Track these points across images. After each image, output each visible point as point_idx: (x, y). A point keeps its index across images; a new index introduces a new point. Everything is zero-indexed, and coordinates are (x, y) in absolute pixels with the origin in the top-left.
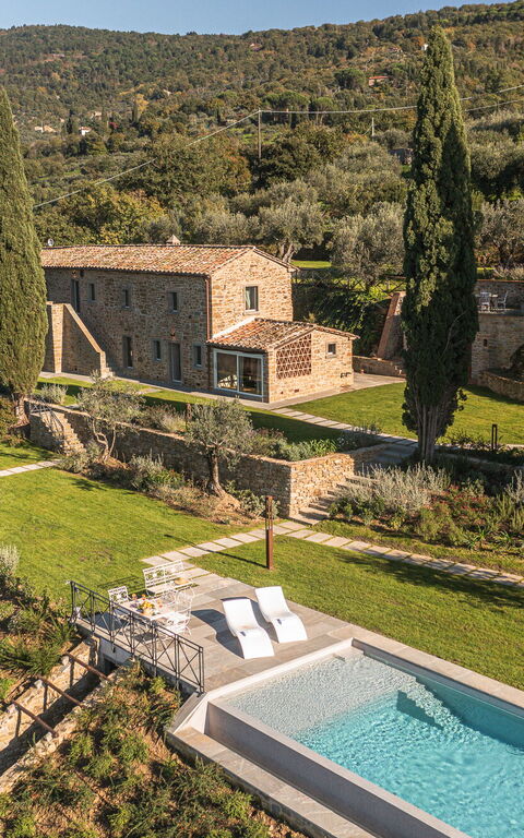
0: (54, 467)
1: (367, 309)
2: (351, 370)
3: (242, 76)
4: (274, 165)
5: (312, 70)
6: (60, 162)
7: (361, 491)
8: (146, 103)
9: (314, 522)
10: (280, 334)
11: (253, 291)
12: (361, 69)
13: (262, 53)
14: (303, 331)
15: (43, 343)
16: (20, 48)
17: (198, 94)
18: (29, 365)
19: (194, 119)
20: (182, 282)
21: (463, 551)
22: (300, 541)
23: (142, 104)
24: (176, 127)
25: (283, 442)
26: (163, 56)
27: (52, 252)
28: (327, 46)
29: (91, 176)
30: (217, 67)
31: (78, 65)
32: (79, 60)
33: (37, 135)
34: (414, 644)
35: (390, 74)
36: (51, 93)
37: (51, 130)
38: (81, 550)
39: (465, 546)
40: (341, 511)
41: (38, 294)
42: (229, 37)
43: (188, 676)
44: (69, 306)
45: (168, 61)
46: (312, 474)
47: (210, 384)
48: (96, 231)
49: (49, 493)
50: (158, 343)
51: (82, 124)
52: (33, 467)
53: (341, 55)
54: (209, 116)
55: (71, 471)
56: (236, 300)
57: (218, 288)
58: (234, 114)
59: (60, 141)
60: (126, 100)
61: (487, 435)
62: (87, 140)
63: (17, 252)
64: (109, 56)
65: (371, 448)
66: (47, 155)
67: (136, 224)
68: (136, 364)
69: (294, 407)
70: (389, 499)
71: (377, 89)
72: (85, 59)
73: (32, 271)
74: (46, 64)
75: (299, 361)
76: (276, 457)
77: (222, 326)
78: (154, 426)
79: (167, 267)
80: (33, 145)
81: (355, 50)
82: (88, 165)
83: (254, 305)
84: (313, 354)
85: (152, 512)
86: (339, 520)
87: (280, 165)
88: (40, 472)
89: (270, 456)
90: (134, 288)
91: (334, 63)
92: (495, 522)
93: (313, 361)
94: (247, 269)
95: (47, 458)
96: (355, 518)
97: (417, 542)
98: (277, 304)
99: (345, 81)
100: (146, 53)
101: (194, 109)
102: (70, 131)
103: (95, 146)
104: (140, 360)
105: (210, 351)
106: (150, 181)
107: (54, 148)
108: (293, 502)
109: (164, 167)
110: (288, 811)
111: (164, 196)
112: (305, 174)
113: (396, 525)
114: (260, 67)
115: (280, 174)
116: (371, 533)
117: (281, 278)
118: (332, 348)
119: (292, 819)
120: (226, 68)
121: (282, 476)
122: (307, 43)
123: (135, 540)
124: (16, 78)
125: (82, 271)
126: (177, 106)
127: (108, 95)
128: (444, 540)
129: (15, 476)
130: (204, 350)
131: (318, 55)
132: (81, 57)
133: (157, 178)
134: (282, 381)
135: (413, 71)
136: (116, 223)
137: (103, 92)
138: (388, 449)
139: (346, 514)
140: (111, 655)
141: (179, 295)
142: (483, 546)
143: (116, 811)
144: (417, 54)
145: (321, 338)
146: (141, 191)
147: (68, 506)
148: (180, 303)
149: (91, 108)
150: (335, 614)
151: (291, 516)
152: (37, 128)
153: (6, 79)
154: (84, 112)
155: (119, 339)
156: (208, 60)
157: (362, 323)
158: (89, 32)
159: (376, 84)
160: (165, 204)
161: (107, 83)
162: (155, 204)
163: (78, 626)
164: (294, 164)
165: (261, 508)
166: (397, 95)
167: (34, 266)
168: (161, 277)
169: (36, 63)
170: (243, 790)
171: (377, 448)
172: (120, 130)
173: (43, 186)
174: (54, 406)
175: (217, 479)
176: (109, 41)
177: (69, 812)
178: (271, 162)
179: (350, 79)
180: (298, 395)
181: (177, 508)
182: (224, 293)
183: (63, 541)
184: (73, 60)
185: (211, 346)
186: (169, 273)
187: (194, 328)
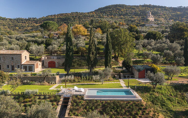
2: (41, 67)
9: (60, 83)
20: (15, 55)
50: (8, 65)
77: (23, 62)
93: (38, 66)
98: (28, 59)
105: (21, 66)
121: (55, 78)
140: (66, 96)
151: (56, 83)
175: (45, 80)
182: (23, 57)
186: (12, 54)
187: (17, 62)
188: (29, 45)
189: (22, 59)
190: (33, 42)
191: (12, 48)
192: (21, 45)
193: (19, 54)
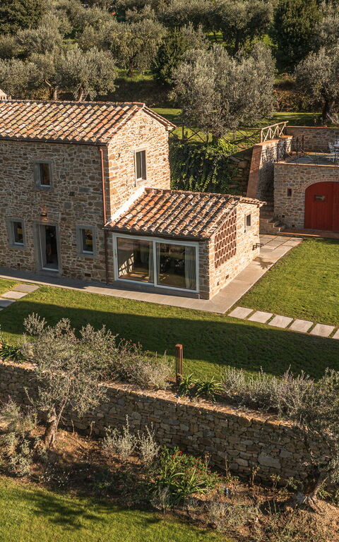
1: (220, 163)
20: (57, 151)
47: (108, 275)
56: (128, 170)
57: (113, 158)
75: (229, 242)
79: (28, 131)
84: (237, 231)
93: (237, 238)
94: (137, 132)
105: (106, 235)
118: (248, 220)
130: (97, 235)
134: (218, 271)
141: (52, 166)
145: (242, 210)
148: (54, 177)
157: (217, 178)
182: (119, 163)
186: (36, 140)
187: (78, 207)
188: (174, 46)
189: (114, 185)
190: (201, 27)
191: (72, 72)
192: (126, 50)
193: (90, 144)
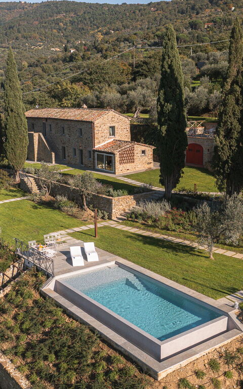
0: (26, 199)
2: (152, 161)
3: (147, 23)
4: (139, 71)
5: (179, 21)
6: (61, 65)
7: (139, 209)
8: (102, 36)
9: (120, 221)
10: (121, 146)
11: (113, 128)
12: (202, 20)
13: (156, 13)
14: (130, 145)
15: (27, 149)
16: (45, 11)
17: (125, 33)
18: (20, 158)
19: (122, 45)
20: (83, 124)
21: (173, 233)
22: (113, 228)
23: (100, 37)
24: (114, 49)
25: (111, 190)
26: (111, 15)
27: (37, 111)
28: (187, 9)
29: (74, 71)
30: (135, 19)
31: (71, 19)
32: (72, 17)
33: (52, 52)
34: (137, 263)
35: (215, 22)
36: (59, 33)
37: (58, 50)
38: (28, 229)
39: (174, 230)
40: (131, 217)
41: (24, 129)
42: (141, 5)
43: (50, 271)
44: (41, 134)
45: (113, 17)
46: (122, 202)
47: (94, 167)
48: (60, 100)
49: (22, 209)
50: (75, 149)
51: (71, 47)
52: (19, 199)
53: (193, 13)
54: (130, 43)
55: (33, 201)
56: (105, 132)
57: (98, 127)
58: (141, 42)
59: (61, 55)
60: (93, 35)
61: (192, 189)
62: (73, 55)
63: (15, 112)
64: (86, 15)
65: (148, 193)
66: (55, 62)
67: (78, 97)
68: (67, 158)
69: (125, 176)
70: (150, 213)
71: (208, 29)
72: (75, 17)
73: (21, 120)
74: (57, 19)
75: (129, 157)
76: (108, 196)
77: (99, 143)
78: (66, 183)
79: (78, 118)
80: (49, 57)
81: (200, 11)
82: (73, 67)
83: (114, 134)
84: (135, 154)
85: (59, 216)
86: (129, 220)
87: (142, 71)
88: (21, 201)
89: (106, 195)
90: (66, 126)
91: (189, 17)
92: (186, 221)
93: (135, 157)
94: (110, 119)
95: (24, 196)
96: (135, 220)
97: (157, 229)
98: (124, 133)
99: (193, 26)
100: (103, 13)
101: (122, 40)
102: (66, 51)
103: (77, 58)
104: (68, 156)
105: (94, 153)
106: (85, 79)
107: (58, 59)
108: (113, 213)
109: (91, 72)
110: (73, 314)
111: (91, 85)
112: (153, 75)
113: (150, 222)
114: (155, 19)
115: (142, 75)
116: (140, 225)
117: (125, 123)
118: (143, 152)
119: (74, 316)
120: (139, 20)
121: (109, 202)
122: (178, 8)
123: (49, 226)
124: (43, 26)
125: (47, 119)
126: (115, 39)
127: (85, 33)
128: (166, 228)
129: (11, 202)
130: (92, 152)
131: (182, 13)
132: (73, 15)
133: (88, 77)
134: (121, 166)
135: (226, 21)
136: (70, 97)
137: (83, 31)
138: (155, 193)
139: (132, 218)
140: (28, 265)
141: (83, 129)
142: (181, 231)
143: (19, 314)
144: (228, 12)
145: (138, 148)
146: (81, 83)
147: (28, 213)
148: (83, 133)
149: (77, 39)
150: (113, 253)
151: (113, 219)
152: (52, 49)
153: (39, 26)
154: (74, 41)
155: (61, 148)
156: (131, 16)
158: (77, 3)
159: (208, 27)
160: (91, 88)
161: (85, 28)
162: (87, 89)
163: (18, 255)
164: (148, 70)
165: (101, 215)
166: (218, 32)
167: (23, 118)
168: (76, 122)
169: (52, 19)
170: (61, 307)
171: (151, 192)
172: (88, 50)
173: (53, 77)
174: (30, 175)
175: (85, 204)
176: (86, 8)
177: (4, 315)
178: (138, 70)
179: (196, 25)
180: (128, 171)
181: (69, 215)
182: (100, 129)
183: (22, 226)
184: (69, 17)
185: (94, 151)
187: (88, 143)
189: (98, 136)
